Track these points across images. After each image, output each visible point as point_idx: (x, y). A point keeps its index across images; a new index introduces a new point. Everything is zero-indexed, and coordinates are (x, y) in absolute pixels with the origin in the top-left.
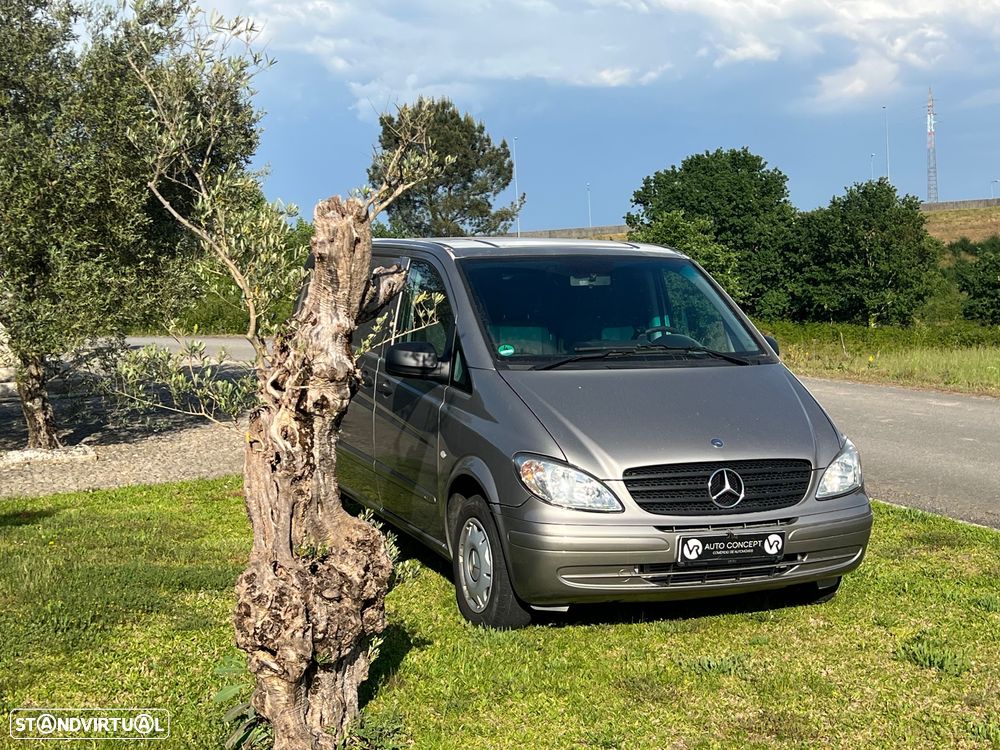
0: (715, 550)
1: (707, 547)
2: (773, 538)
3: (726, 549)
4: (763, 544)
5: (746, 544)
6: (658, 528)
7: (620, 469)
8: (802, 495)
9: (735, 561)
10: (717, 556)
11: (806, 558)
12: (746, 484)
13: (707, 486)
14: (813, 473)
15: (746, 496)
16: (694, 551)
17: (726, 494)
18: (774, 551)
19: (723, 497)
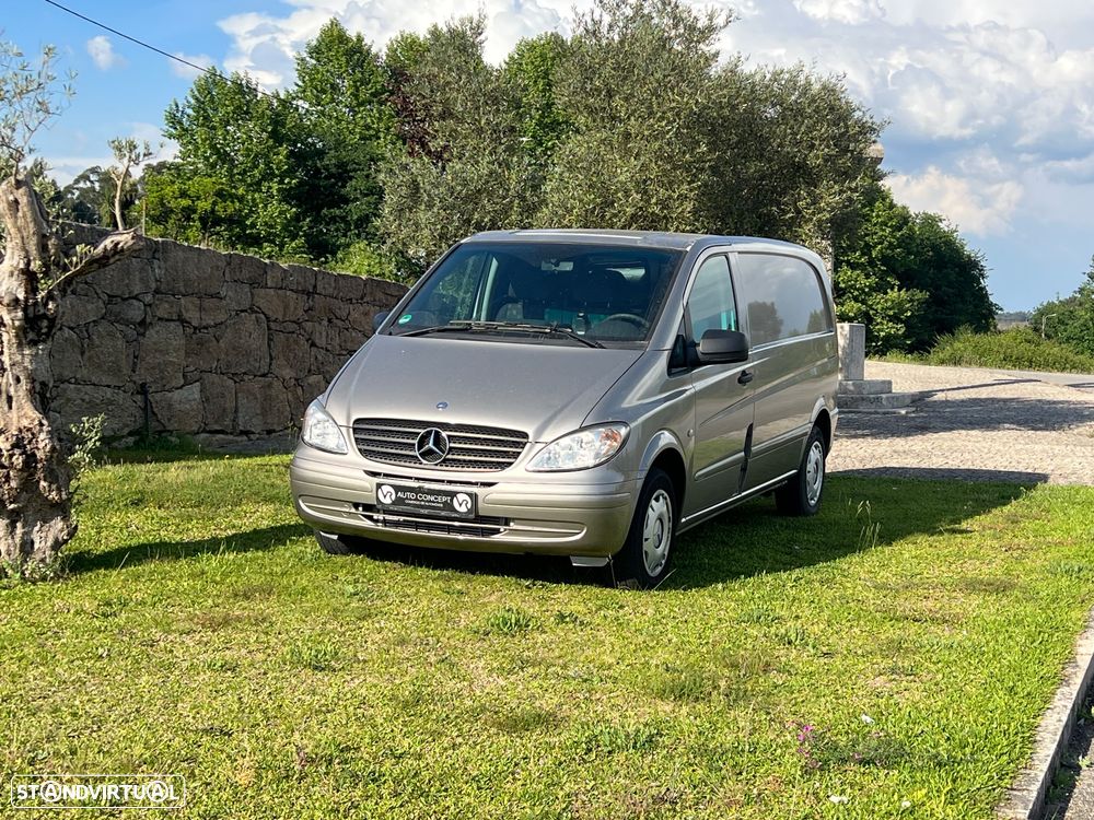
0: (407, 498)
1: (399, 494)
2: (461, 497)
3: (416, 499)
4: (452, 500)
5: (436, 499)
6: (366, 472)
7: (354, 418)
8: (511, 464)
9: (426, 512)
10: (409, 505)
11: (512, 524)
12: (452, 445)
13: (416, 442)
14: (528, 445)
15: (450, 456)
16: (388, 496)
17: (430, 452)
18: (463, 509)
19: (428, 454)
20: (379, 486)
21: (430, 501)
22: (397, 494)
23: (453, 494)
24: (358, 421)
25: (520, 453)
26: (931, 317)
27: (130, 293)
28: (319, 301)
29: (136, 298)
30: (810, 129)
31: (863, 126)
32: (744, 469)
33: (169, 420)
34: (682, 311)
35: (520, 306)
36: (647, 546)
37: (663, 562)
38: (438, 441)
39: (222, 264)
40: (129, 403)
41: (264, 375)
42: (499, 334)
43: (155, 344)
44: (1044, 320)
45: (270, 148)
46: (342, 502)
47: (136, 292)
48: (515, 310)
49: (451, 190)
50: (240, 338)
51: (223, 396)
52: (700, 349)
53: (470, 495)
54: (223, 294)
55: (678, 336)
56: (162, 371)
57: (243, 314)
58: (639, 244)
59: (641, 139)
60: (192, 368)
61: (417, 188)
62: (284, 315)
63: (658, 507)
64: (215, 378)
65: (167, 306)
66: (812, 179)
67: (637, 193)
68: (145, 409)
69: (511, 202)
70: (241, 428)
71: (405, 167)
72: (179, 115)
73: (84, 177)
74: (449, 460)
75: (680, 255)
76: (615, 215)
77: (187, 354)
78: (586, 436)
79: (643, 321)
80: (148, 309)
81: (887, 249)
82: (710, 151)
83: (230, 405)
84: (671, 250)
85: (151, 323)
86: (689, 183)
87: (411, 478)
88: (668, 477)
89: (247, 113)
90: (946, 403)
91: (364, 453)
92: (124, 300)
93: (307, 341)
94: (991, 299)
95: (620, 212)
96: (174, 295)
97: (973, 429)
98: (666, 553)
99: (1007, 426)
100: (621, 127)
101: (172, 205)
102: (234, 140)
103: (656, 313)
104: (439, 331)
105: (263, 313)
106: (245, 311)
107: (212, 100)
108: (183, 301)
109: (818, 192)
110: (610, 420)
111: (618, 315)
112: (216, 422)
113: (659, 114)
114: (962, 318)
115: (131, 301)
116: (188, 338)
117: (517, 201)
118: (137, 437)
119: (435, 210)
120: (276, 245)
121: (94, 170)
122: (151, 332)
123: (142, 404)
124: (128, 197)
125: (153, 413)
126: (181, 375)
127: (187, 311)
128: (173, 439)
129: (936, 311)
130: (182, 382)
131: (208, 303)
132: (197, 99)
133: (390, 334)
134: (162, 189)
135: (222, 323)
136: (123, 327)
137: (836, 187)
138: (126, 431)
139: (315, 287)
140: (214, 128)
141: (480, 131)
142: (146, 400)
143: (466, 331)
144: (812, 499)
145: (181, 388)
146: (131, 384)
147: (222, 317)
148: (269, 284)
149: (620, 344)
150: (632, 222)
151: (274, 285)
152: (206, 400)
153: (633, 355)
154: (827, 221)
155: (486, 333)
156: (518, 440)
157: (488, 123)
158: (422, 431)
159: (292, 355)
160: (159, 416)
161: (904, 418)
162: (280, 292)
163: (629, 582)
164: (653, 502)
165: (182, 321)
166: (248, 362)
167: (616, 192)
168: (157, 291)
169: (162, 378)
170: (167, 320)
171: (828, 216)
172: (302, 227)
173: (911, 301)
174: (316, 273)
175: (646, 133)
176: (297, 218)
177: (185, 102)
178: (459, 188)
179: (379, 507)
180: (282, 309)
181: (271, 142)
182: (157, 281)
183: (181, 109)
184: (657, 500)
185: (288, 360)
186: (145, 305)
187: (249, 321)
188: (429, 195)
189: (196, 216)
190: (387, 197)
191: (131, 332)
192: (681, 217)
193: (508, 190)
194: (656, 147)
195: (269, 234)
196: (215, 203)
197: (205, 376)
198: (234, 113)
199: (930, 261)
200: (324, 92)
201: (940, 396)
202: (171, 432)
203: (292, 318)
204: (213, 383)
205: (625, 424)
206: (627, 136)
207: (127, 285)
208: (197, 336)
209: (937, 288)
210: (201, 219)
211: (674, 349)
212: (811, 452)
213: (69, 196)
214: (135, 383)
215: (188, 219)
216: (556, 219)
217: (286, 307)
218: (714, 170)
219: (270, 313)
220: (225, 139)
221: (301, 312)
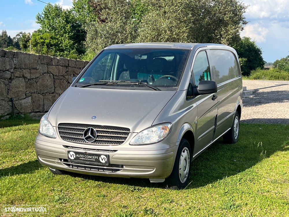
0: (80, 157)
1: (77, 155)
2: (102, 157)
3: (84, 158)
4: (99, 158)
5: (92, 157)
6: (64, 146)
7: (58, 123)
8: (123, 142)
9: (88, 162)
10: (81, 160)
11: (124, 167)
12: (98, 134)
13: (83, 133)
14: (130, 133)
15: (97, 139)
16: (72, 156)
17: (89, 137)
18: (104, 162)
19: (88, 138)
20: (69, 152)
21: (90, 158)
22: (76, 155)
23: (99, 155)
24: (60, 124)
25: (127, 137)
26: (248, 65)
27: (5, 69)
28: (70, 69)
29: (8, 70)
30: (225, 8)
31: (241, 7)
32: (214, 132)
33: (21, 109)
34: (191, 74)
35: (128, 72)
36: (181, 172)
37: (187, 176)
38: (92, 133)
39: (37, 58)
40: (7, 104)
41: (53, 93)
42: (118, 85)
43: (15, 85)
44: (278, 65)
45: (65, 25)
46: (55, 158)
47: (8, 69)
48: (126, 74)
49: (108, 32)
50: (44, 82)
51: (39, 100)
52: (198, 89)
53: (106, 156)
54: (38, 68)
55: (190, 84)
56: (18, 94)
57: (45, 74)
58: (173, 48)
59: (170, 13)
60: (28, 92)
61: (97, 32)
62: (59, 74)
63: (185, 154)
64: (36, 95)
65: (18, 73)
66: (226, 25)
67: (169, 31)
68: (12, 106)
69: (128, 35)
70: (46, 110)
71: (93, 25)
72: (40, 16)
73: (18, 35)
74: (97, 140)
75: (188, 51)
76: (162, 39)
77: (26, 88)
78: (154, 129)
79: (175, 78)
80: (12, 74)
81: (235, 47)
82: (192, 16)
83: (42, 103)
84: (185, 49)
85: (13, 78)
86: (186, 27)
87: (82, 148)
88: (188, 142)
89: (59, 15)
90: (263, 93)
91: (63, 138)
92: (3, 71)
93: (67, 82)
94: (263, 59)
95: (163, 38)
96: (21, 69)
97: (276, 102)
98: (188, 172)
99: (285, 101)
100: (163, 10)
101: (39, 41)
102: (55, 23)
103: (180, 75)
104: (95, 85)
105: (52, 73)
106: (46, 73)
107: (49, 12)
108: (24, 71)
109: (227, 29)
110: (164, 122)
111: (165, 76)
112: (37, 109)
113: (175, 4)
114: (256, 65)
115: (6, 71)
116: (26, 82)
117: (129, 35)
118: (10, 116)
119: (103, 39)
120: (68, 51)
121: (21, 33)
122: (14, 81)
123: (11, 105)
124: (27, 39)
125: (15, 107)
126: (24, 94)
127: (26, 74)
128: (22, 115)
129: (249, 64)
130: (25, 97)
131: (33, 71)
132: (45, 12)
133: (76, 86)
134: (36, 37)
135: (38, 77)
136: (4, 80)
137: (233, 27)
138: (6, 114)
139: (68, 64)
140: (50, 20)
141: (117, 13)
142: (13, 103)
143: (105, 85)
144: (236, 137)
145: (25, 99)
146: (7, 99)
147: (38, 75)
148: (53, 64)
149: (167, 88)
150: (167, 40)
151: (55, 64)
152: (33, 102)
153: (173, 93)
154: (231, 38)
155: (114, 85)
156: (126, 132)
157: (119, 9)
158: (86, 129)
159: (62, 86)
160: (17, 108)
161: (252, 99)
162: (57, 66)
163: (174, 187)
164: (183, 153)
165: (24, 77)
166: (47, 89)
167: (162, 31)
168: (15, 68)
169: (18, 96)
170: (19, 77)
171: (231, 36)
172: (75, 46)
173: (242, 61)
174: (69, 60)
175: (171, 11)
176: (74, 44)
177: (42, 13)
178: (110, 31)
179: (69, 160)
180: (58, 72)
181: (65, 23)
182: (15, 65)
183: (40, 15)
184: (184, 152)
185: (60, 88)
186: (11, 73)
187: (47, 76)
188: (101, 34)
189: (45, 44)
190: (88, 35)
191: (6, 82)
192: (183, 39)
193: (126, 31)
194: (175, 15)
195: (66, 49)
196: (50, 40)
197: (33, 94)
198: (55, 15)
199: (247, 50)
200: (80, 9)
201: (261, 91)
202: (22, 113)
203: (62, 75)
204: (36, 96)
205: (170, 123)
206: (165, 12)
207: (4, 66)
208: (29, 82)
209: (249, 57)
210: (46, 45)
211: (188, 90)
212: (235, 121)
213: (14, 40)
214: (8, 98)
215: (43, 45)
216: (142, 41)
217: (59, 71)
218: (194, 23)
219: (54, 74)
220: (53, 23)
221: (64, 73)
